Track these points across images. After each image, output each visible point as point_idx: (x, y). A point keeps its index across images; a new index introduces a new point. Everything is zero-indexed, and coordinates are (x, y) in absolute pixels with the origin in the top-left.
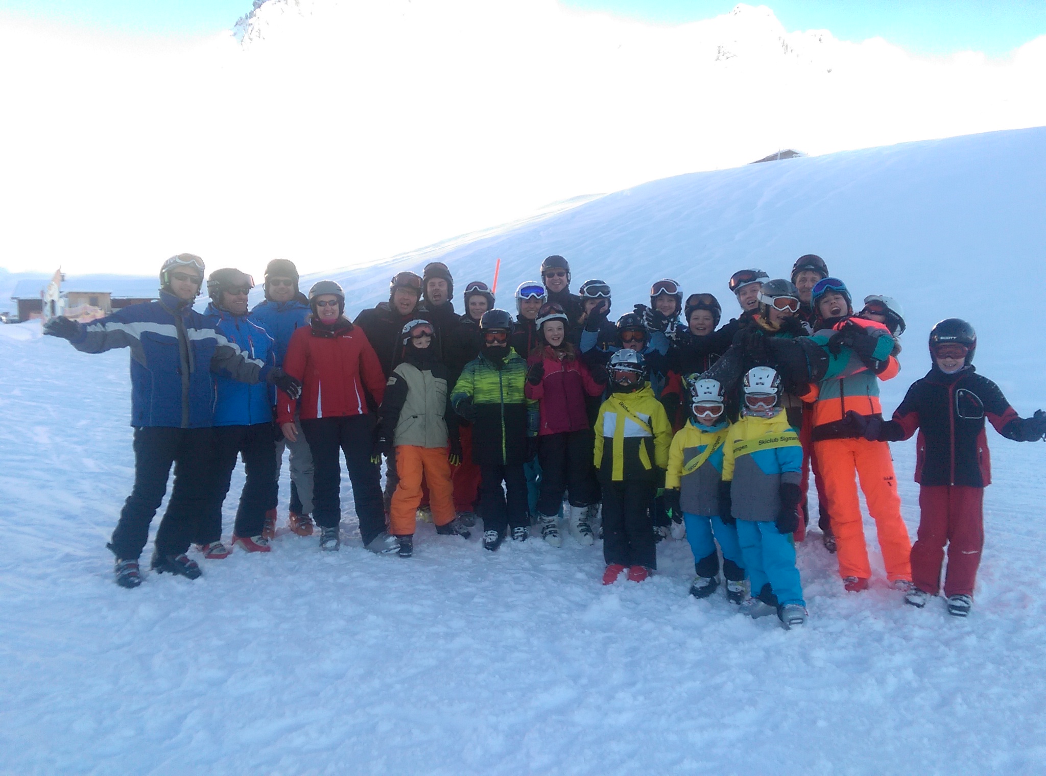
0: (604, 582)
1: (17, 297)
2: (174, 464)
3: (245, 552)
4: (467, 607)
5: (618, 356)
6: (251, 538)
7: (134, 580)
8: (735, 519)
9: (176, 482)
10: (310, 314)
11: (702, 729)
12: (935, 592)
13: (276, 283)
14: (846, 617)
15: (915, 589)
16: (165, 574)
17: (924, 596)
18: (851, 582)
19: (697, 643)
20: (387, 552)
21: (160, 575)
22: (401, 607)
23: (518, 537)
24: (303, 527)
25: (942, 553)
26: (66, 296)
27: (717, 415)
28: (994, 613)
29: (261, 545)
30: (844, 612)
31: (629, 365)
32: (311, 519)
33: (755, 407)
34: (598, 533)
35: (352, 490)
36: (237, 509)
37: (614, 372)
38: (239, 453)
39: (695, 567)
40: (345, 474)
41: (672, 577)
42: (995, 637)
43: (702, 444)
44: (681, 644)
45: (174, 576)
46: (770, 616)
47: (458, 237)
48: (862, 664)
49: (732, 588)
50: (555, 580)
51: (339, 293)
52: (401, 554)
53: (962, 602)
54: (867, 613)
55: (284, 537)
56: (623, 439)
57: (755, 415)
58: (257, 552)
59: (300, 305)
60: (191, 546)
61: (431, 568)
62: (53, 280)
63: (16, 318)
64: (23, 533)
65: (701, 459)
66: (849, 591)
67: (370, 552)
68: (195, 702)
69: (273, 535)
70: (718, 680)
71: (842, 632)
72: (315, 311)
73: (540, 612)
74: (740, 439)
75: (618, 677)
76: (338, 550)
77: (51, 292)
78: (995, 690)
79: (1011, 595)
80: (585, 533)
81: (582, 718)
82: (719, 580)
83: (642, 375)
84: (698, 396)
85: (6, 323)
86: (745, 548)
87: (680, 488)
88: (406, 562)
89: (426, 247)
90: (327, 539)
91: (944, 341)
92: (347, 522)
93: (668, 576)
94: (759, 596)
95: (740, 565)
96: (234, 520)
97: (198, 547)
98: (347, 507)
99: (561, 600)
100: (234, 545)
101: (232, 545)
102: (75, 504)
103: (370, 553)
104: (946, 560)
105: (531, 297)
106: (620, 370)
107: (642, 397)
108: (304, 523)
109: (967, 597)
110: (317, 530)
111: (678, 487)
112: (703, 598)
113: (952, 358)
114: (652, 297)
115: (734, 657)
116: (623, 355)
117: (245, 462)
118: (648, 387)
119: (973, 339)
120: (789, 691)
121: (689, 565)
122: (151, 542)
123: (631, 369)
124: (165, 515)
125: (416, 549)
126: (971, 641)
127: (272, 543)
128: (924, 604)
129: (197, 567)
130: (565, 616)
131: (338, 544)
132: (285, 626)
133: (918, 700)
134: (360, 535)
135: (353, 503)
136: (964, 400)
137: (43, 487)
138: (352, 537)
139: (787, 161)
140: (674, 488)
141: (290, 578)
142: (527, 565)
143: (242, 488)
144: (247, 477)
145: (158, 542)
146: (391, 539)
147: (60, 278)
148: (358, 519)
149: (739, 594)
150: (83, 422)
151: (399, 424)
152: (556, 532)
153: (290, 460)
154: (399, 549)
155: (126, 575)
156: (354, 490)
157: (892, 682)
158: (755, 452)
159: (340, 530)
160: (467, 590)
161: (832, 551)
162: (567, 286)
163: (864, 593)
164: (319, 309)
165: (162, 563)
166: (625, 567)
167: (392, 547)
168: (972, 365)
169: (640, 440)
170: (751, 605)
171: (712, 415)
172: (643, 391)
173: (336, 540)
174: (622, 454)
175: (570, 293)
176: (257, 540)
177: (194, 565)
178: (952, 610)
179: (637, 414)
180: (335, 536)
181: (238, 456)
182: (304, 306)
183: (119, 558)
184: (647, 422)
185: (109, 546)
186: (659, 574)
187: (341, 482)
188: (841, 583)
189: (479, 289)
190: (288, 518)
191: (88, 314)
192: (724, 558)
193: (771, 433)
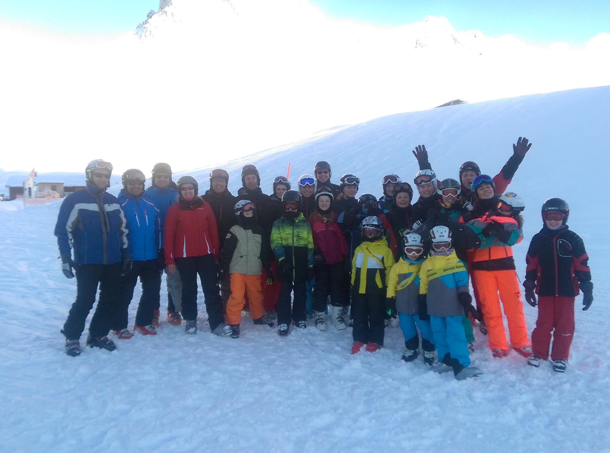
0: (352, 352)
1: (9, 185)
2: (99, 284)
3: (141, 335)
4: (272, 367)
5: (366, 220)
6: (145, 327)
7: (77, 352)
8: (430, 316)
9: (101, 294)
10: (178, 196)
11: (410, 439)
12: (546, 358)
13: (159, 177)
14: (494, 373)
15: (534, 356)
16: (95, 348)
17: (539, 360)
18: (497, 352)
19: (406, 388)
20: (224, 334)
21: (92, 349)
22: (233, 367)
23: (302, 326)
24: (176, 320)
25: (550, 335)
26: (37, 185)
27: (419, 254)
28: (580, 370)
29: (151, 331)
30: (492, 370)
31: (373, 225)
32: (180, 316)
33: (440, 250)
34: (349, 323)
35: (204, 298)
36: (137, 310)
37: (364, 230)
38: (139, 277)
39: (405, 343)
40: (200, 289)
41: (392, 349)
42: (580, 384)
43: (410, 272)
44: (398, 389)
45: (100, 349)
46: (449, 372)
47: (266, 150)
48: (503, 400)
49: (427, 356)
50: (323, 351)
51: (195, 183)
52: (233, 336)
53: (561, 364)
54: (506, 370)
55: (164, 326)
56: (367, 269)
57: (439, 254)
58: (148, 335)
59: (173, 189)
60: (110, 331)
61: (249, 344)
62: (30, 176)
63: (8, 198)
64: (12, 324)
65: (409, 280)
66: (495, 357)
67: (215, 334)
68: (112, 424)
69: (158, 324)
70: (419, 410)
71: (491, 382)
72: (181, 194)
73: (314, 370)
74: (432, 269)
75: (360, 409)
76: (196, 334)
77: (29, 183)
78: (581, 416)
79: (590, 360)
80: (341, 322)
81: (339, 433)
82: (419, 351)
83: (380, 232)
84: (408, 242)
85: (3, 201)
86: (435, 332)
87: (396, 297)
88: (236, 341)
89: (248, 156)
90: (190, 327)
91: (550, 210)
92: (201, 317)
93: (389, 349)
94: (443, 360)
95: (432, 343)
96: (135, 316)
97: (114, 332)
98: (201, 308)
99: (326, 362)
100: (135, 331)
101: (134, 331)
102: (42, 307)
103: (215, 336)
104: (552, 339)
105: (306, 185)
106: (367, 228)
107: (380, 245)
108: (176, 318)
109: (565, 361)
110: (184, 322)
111: (394, 297)
112: (410, 362)
113: (555, 220)
114: (383, 185)
115: (428, 396)
116: (370, 220)
117: (142, 282)
118: (384, 239)
119: (568, 210)
120: (460, 417)
121: (402, 342)
122: (87, 329)
123: (373, 228)
124: (95, 313)
125: (241, 333)
126: (567, 386)
127: (158, 330)
128: (539, 365)
129: (113, 344)
130: (329, 372)
131: (196, 330)
132: (165, 378)
133: (536, 422)
134: (209, 325)
135: (205, 306)
136: (562, 246)
137: (23, 297)
138: (204, 326)
139: (457, 106)
140: (392, 297)
141: (168, 350)
142: (307, 342)
143: (140, 297)
144: (143, 291)
145: (91, 329)
146: (227, 327)
147: (34, 175)
148: (208, 316)
149: (431, 359)
150: (47, 259)
151: (232, 261)
152: (323, 322)
153: (166, 280)
154: (232, 333)
155: (72, 349)
156: (205, 298)
157: (521, 411)
158: (442, 276)
159: (197, 322)
160: (272, 357)
161: (485, 334)
162: (329, 179)
163: (504, 359)
164: (183, 192)
165: (93, 342)
166: (364, 344)
167: (227, 332)
168: (567, 225)
169: (377, 270)
170: (438, 366)
171: (416, 254)
172: (380, 242)
173: (195, 328)
174: (366, 278)
175: (331, 183)
176: (149, 328)
177: (112, 343)
178: (555, 369)
179: (375, 255)
180: (194, 325)
181: (138, 278)
182: (174, 190)
183: (68, 339)
184: (381, 260)
185: (62, 331)
186: (384, 347)
187: (198, 293)
188: (490, 353)
189: (282, 181)
190: (167, 315)
191: (50, 195)
192: (423, 339)
193: (450, 264)
